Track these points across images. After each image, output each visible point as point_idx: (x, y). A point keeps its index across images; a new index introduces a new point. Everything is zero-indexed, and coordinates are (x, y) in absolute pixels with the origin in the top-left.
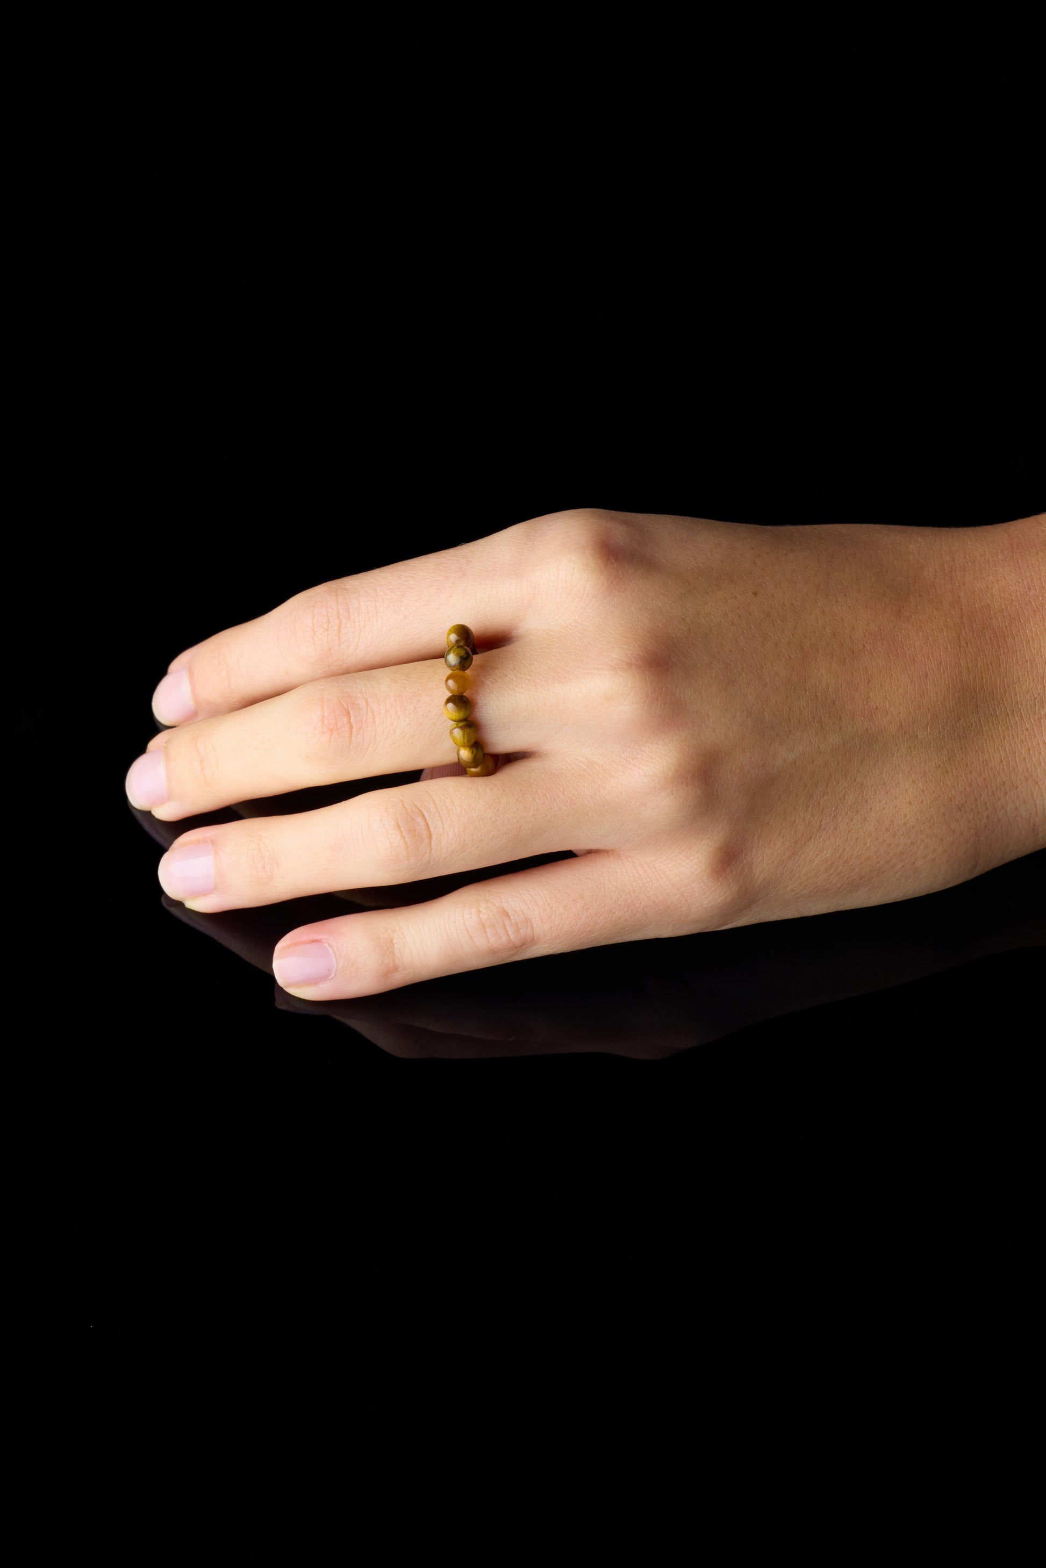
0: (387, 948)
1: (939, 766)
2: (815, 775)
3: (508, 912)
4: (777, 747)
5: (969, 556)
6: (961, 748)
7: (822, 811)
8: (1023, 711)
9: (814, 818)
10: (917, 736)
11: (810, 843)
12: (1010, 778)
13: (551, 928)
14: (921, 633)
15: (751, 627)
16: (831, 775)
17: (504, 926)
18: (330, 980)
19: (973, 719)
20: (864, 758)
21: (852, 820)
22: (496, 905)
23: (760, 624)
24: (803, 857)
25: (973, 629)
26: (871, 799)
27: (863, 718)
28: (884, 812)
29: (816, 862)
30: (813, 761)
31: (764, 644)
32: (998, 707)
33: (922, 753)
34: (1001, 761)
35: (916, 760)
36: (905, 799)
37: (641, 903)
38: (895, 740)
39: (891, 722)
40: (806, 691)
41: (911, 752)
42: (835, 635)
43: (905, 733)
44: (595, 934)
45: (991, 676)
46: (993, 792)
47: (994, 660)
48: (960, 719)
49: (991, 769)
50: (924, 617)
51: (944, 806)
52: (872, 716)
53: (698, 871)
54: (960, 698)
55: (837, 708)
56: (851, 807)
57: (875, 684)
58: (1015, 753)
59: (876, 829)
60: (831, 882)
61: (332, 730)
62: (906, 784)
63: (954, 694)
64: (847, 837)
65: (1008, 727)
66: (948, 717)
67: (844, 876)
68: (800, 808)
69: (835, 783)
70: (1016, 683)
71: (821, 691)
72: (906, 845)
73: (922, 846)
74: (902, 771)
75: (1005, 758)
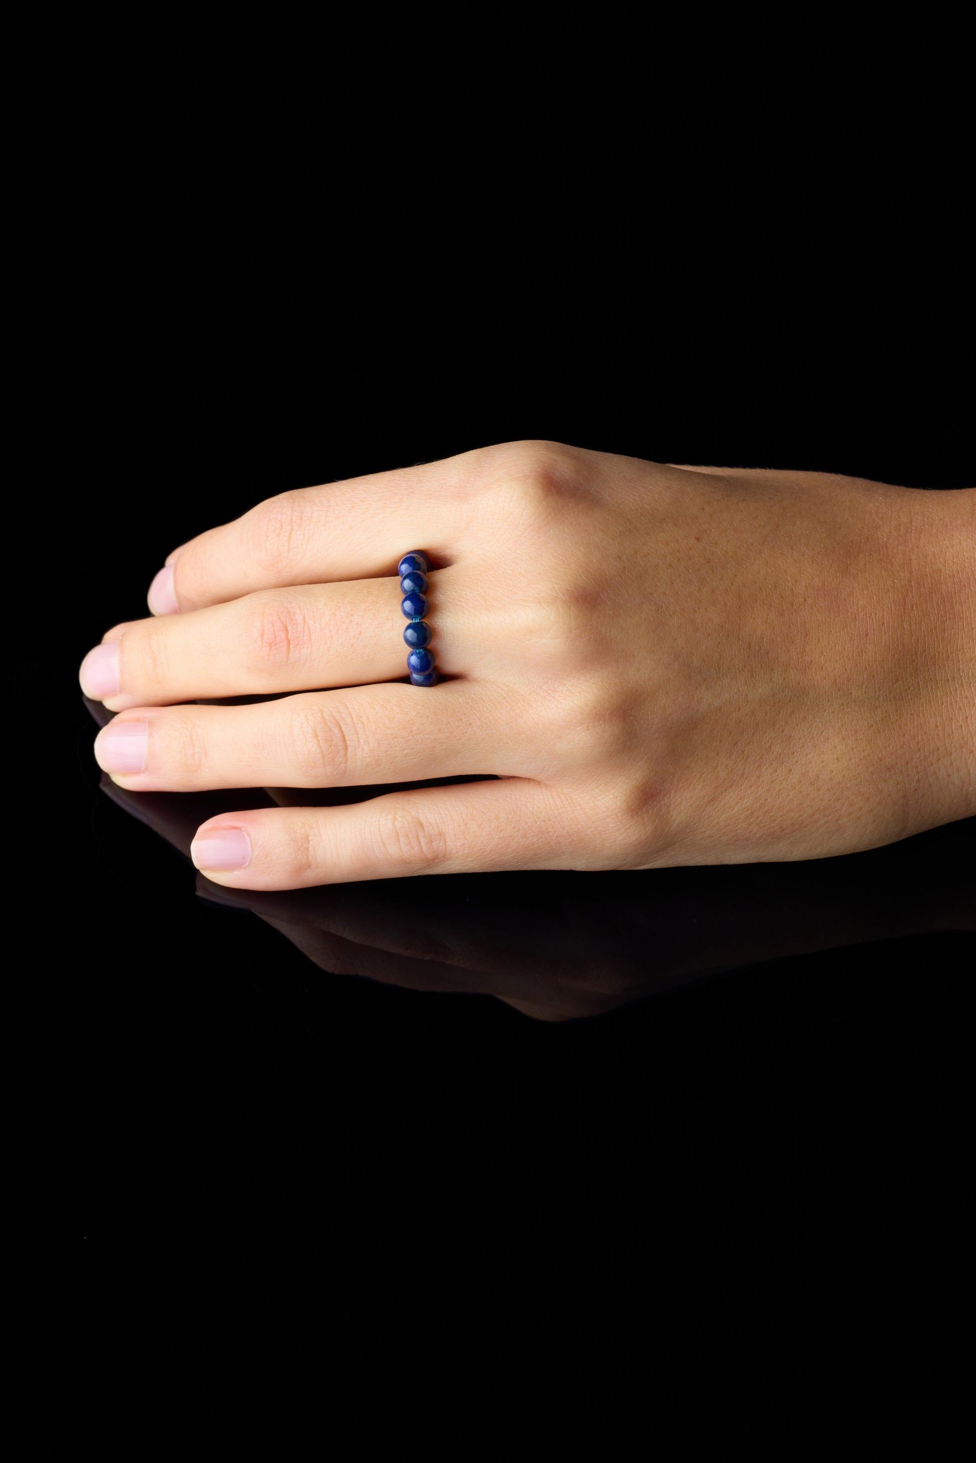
0: (302, 844)
1: (872, 726)
2: (741, 723)
3: (423, 823)
4: (703, 691)
5: (928, 519)
6: (896, 710)
7: (746, 760)
8: (964, 678)
9: (737, 766)
10: (851, 694)
11: (731, 791)
12: (945, 744)
13: (464, 844)
14: (865, 592)
16: (758, 725)
17: (418, 837)
18: (244, 868)
19: (912, 682)
20: (793, 711)
21: (776, 771)
22: (412, 815)
23: (699, 569)
24: (722, 803)
25: (920, 592)
26: (798, 752)
27: (796, 671)
28: (810, 765)
29: (735, 809)
30: (740, 709)
31: (700, 589)
32: (938, 673)
33: (855, 711)
34: (937, 727)
35: (848, 718)
36: (833, 754)
37: (555, 832)
38: (828, 696)
39: (825, 678)
40: (739, 639)
41: (843, 709)
42: (776, 586)
43: (839, 690)
45: (934, 641)
46: (925, 756)
47: (939, 625)
48: (897, 681)
49: (926, 733)
50: (871, 576)
51: (873, 765)
52: (805, 670)
53: (613, 807)
54: (899, 660)
55: (770, 659)
56: (776, 758)
57: (812, 638)
58: (952, 719)
59: (800, 782)
60: (750, 832)
61: (270, 645)
62: (836, 740)
63: (894, 656)
64: (770, 788)
65: (947, 694)
66: (886, 677)
67: (764, 826)
68: (724, 754)
69: (761, 733)
70: (960, 650)
71: (755, 641)
72: (830, 800)
73: (847, 803)
74: (833, 727)
75: (941, 725)
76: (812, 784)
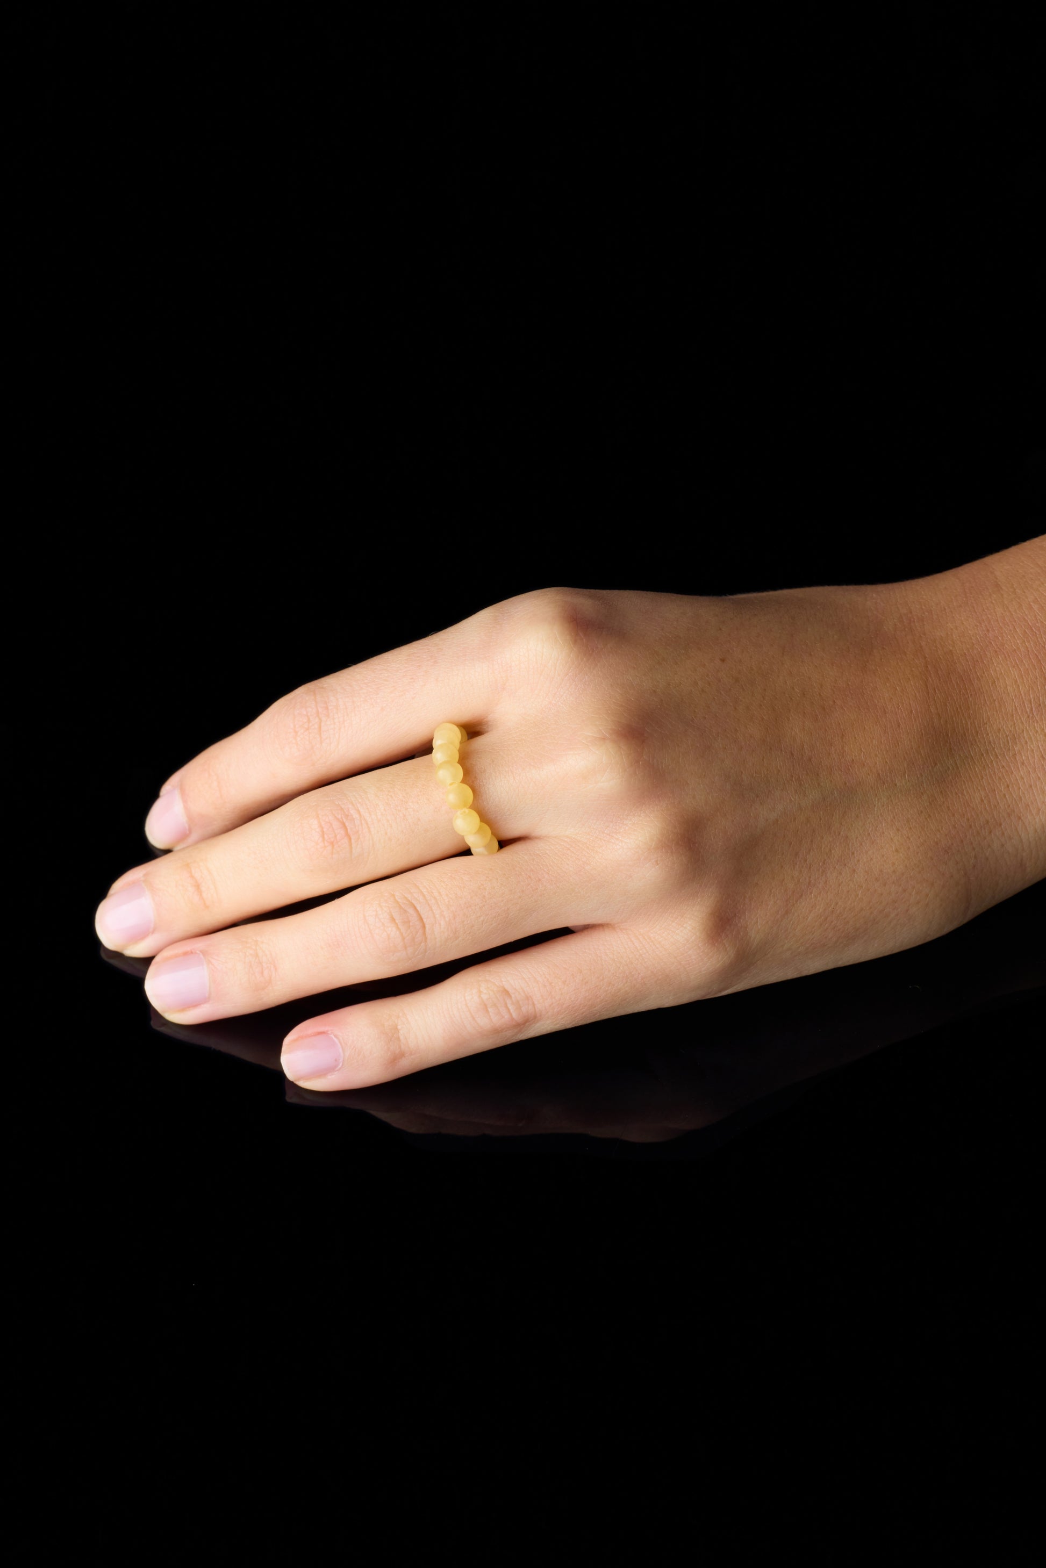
0: (392, 1035)
1: (921, 812)
2: (799, 832)
3: (508, 990)
4: (757, 807)
6: (941, 792)
7: (810, 868)
8: (997, 749)
9: (803, 875)
10: (896, 785)
11: (802, 901)
12: (993, 817)
13: (552, 1004)
14: (888, 684)
15: (721, 693)
16: (814, 831)
17: (506, 1004)
18: (337, 1070)
19: (950, 763)
20: (845, 812)
21: (841, 873)
22: (496, 984)
23: (730, 689)
24: (796, 914)
25: (939, 675)
26: (857, 851)
27: (840, 772)
28: (872, 862)
29: (809, 918)
30: (795, 819)
31: (735, 708)
32: (972, 749)
33: (902, 800)
34: (982, 801)
35: (898, 808)
36: (891, 847)
37: (639, 974)
38: (875, 790)
39: (869, 774)
40: (781, 750)
41: (892, 801)
42: (804, 694)
43: (884, 783)
44: (596, 1008)
45: (961, 719)
46: (978, 832)
47: (963, 703)
48: (936, 764)
49: (973, 809)
50: (890, 669)
51: (931, 849)
52: (849, 769)
53: (693, 938)
54: (933, 744)
55: (814, 764)
56: (838, 861)
57: (849, 738)
58: (995, 790)
59: (866, 880)
60: (826, 937)
61: (332, 844)
62: (891, 833)
64: (838, 891)
65: (984, 767)
66: (924, 762)
67: (839, 930)
68: (788, 866)
69: (819, 838)
70: (986, 723)
71: (797, 750)
72: (897, 893)
73: (914, 892)
74: (885, 820)
75: (985, 797)
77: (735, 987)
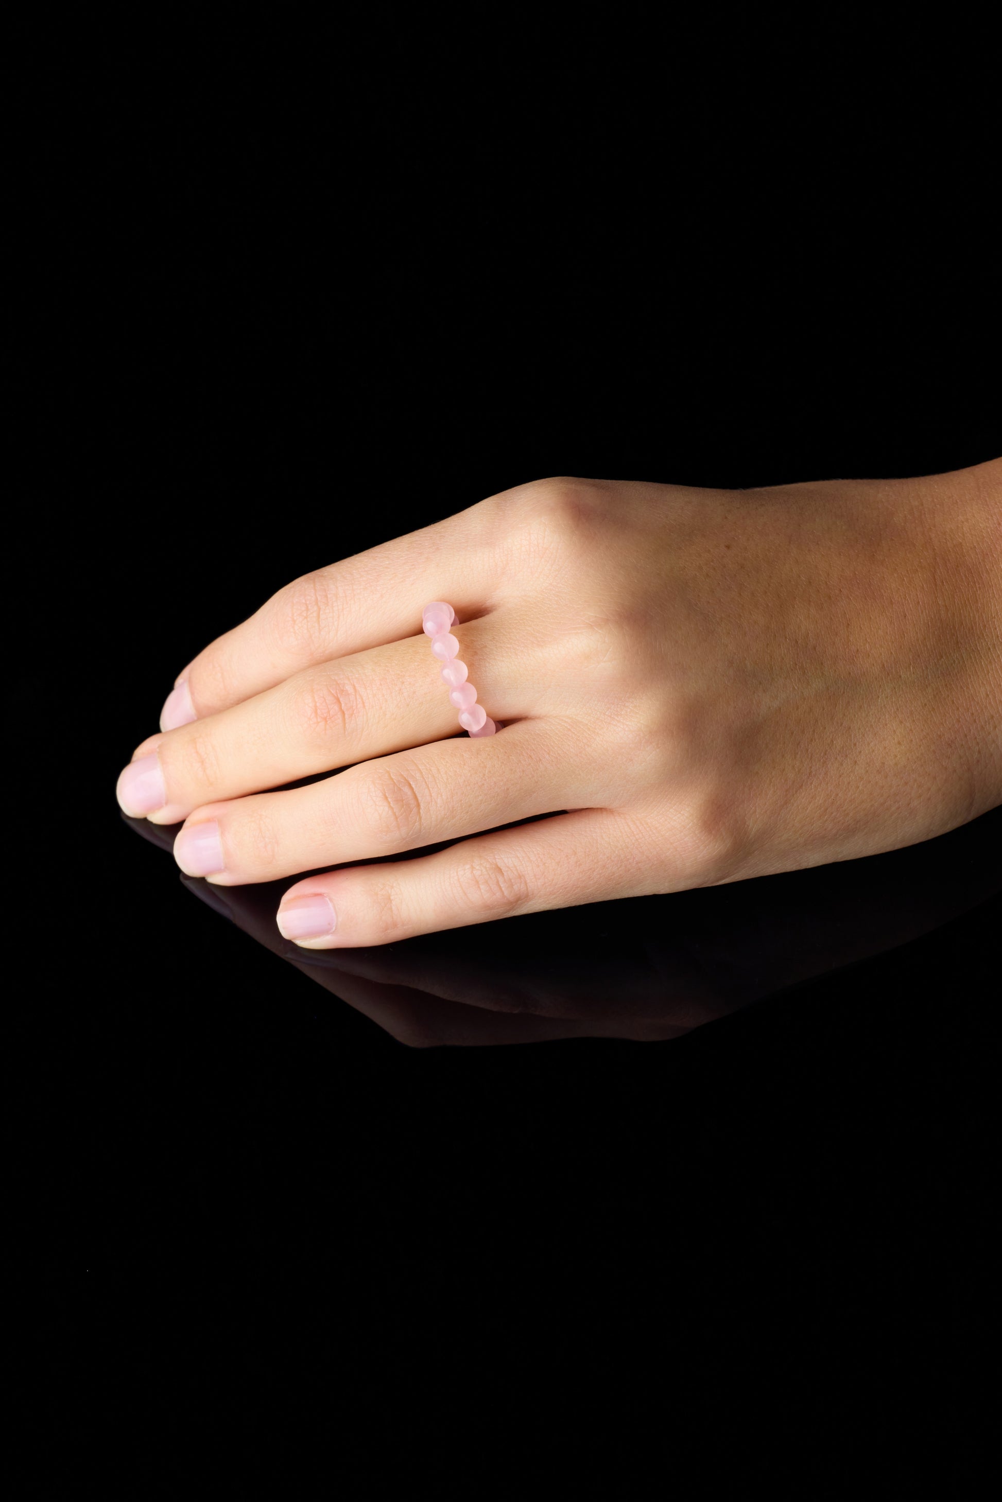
0: (385, 904)
1: (926, 705)
2: (801, 722)
3: (501, 868)
4: (760, 695)
6: (946, 685)
7: (811, 757)
9: (803, 766)
10: (900, 677)
11: (801, 791)
12: (998, 711)
13: (545, 883)
14: (895, 575)
15: (726, 579)
16: (817, 721)
17: (498, 882)
18: (332, 931)
19: (955, 656)
20: (849, 702)
21: (842, 765)
22: (489, 862)
23: (735, 575)
24: (795, 805)
25: (947, 568)
26: (859, 742)
27: (845, 662)
28: (874, 754)
29: (809, 809)
30: (798, 709)
32: (979, 643)
33: (907, 693)
34: (987, 695)
35: (902, 701)
36: (894, 739)
37: (634, 858)
38: (879, 681)
39: (873, 664)
40: (786, 637)
41: (896, 692)
42: (810, 582)
43: (888, 674)
44: (589, 890)
45: (969, 612)
46: (982, 727)
47: (971, 596)
48: (942, 657)
49: (978, 703)
50: (897, 560)
51: (934, 743)
52: (853, 659)
53: (690, 825)
54: (940, 636)
55: (818, 653)
56: (840, 752)
57: (854, 627)
59: (867, 771)
60: (826, 829)
61: (325, 719)
62: (894, 725)
63: (934, 632)
64: (839, 782)
65: (990, 662)
66: (930, 655)
67: (839, 822)
68: (789, 756)
69: (821, 728)
70: (995, 618)
71: (802, 638)
72: (898, 786)
73: (915, 785)
74: (889, 712)
75: (990, 692)
76: (879, 772)
77: (732, 877)
